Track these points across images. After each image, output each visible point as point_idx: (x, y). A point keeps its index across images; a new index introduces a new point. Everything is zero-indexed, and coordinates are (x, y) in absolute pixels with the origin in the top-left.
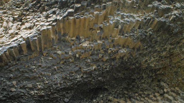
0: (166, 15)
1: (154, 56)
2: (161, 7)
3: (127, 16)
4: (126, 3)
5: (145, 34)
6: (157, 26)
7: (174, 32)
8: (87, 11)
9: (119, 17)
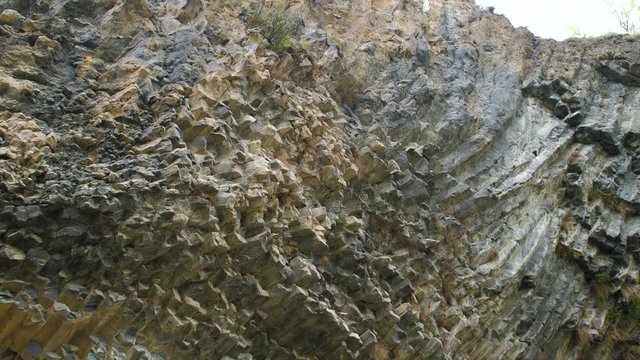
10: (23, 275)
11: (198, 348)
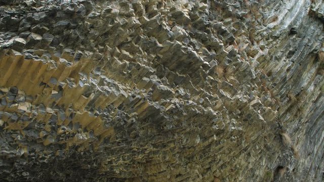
0: (163, 101)
1: (125, 156)
2: (160, 87)
3: (109, 83)
4: (114, 63)
5: (125, 119)
6: (145, 113)
7: (165, 128)
8: (48, 52)
9: (96, 80)
10: (42, 47)
11: (130, 74)
